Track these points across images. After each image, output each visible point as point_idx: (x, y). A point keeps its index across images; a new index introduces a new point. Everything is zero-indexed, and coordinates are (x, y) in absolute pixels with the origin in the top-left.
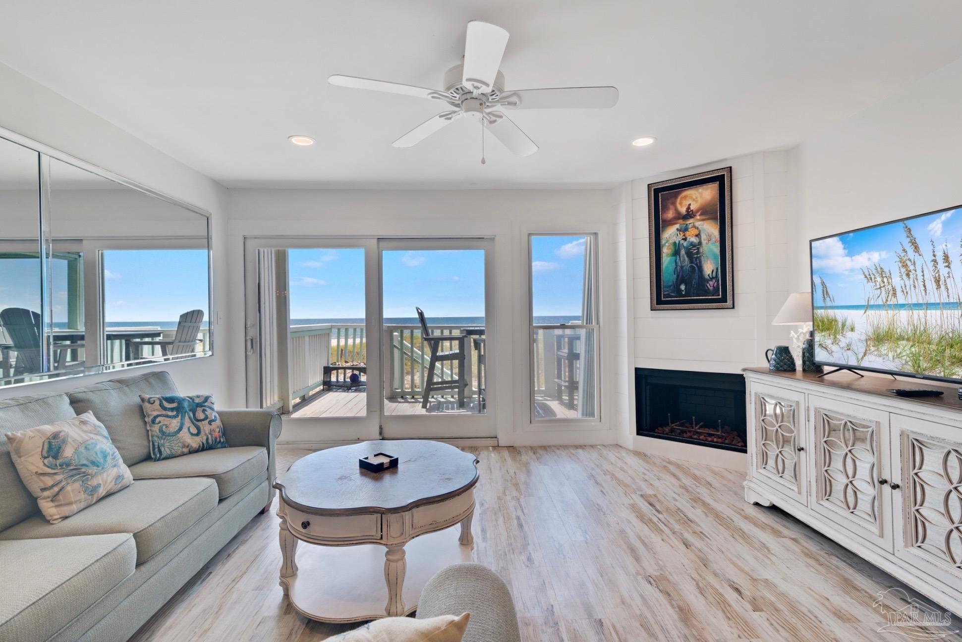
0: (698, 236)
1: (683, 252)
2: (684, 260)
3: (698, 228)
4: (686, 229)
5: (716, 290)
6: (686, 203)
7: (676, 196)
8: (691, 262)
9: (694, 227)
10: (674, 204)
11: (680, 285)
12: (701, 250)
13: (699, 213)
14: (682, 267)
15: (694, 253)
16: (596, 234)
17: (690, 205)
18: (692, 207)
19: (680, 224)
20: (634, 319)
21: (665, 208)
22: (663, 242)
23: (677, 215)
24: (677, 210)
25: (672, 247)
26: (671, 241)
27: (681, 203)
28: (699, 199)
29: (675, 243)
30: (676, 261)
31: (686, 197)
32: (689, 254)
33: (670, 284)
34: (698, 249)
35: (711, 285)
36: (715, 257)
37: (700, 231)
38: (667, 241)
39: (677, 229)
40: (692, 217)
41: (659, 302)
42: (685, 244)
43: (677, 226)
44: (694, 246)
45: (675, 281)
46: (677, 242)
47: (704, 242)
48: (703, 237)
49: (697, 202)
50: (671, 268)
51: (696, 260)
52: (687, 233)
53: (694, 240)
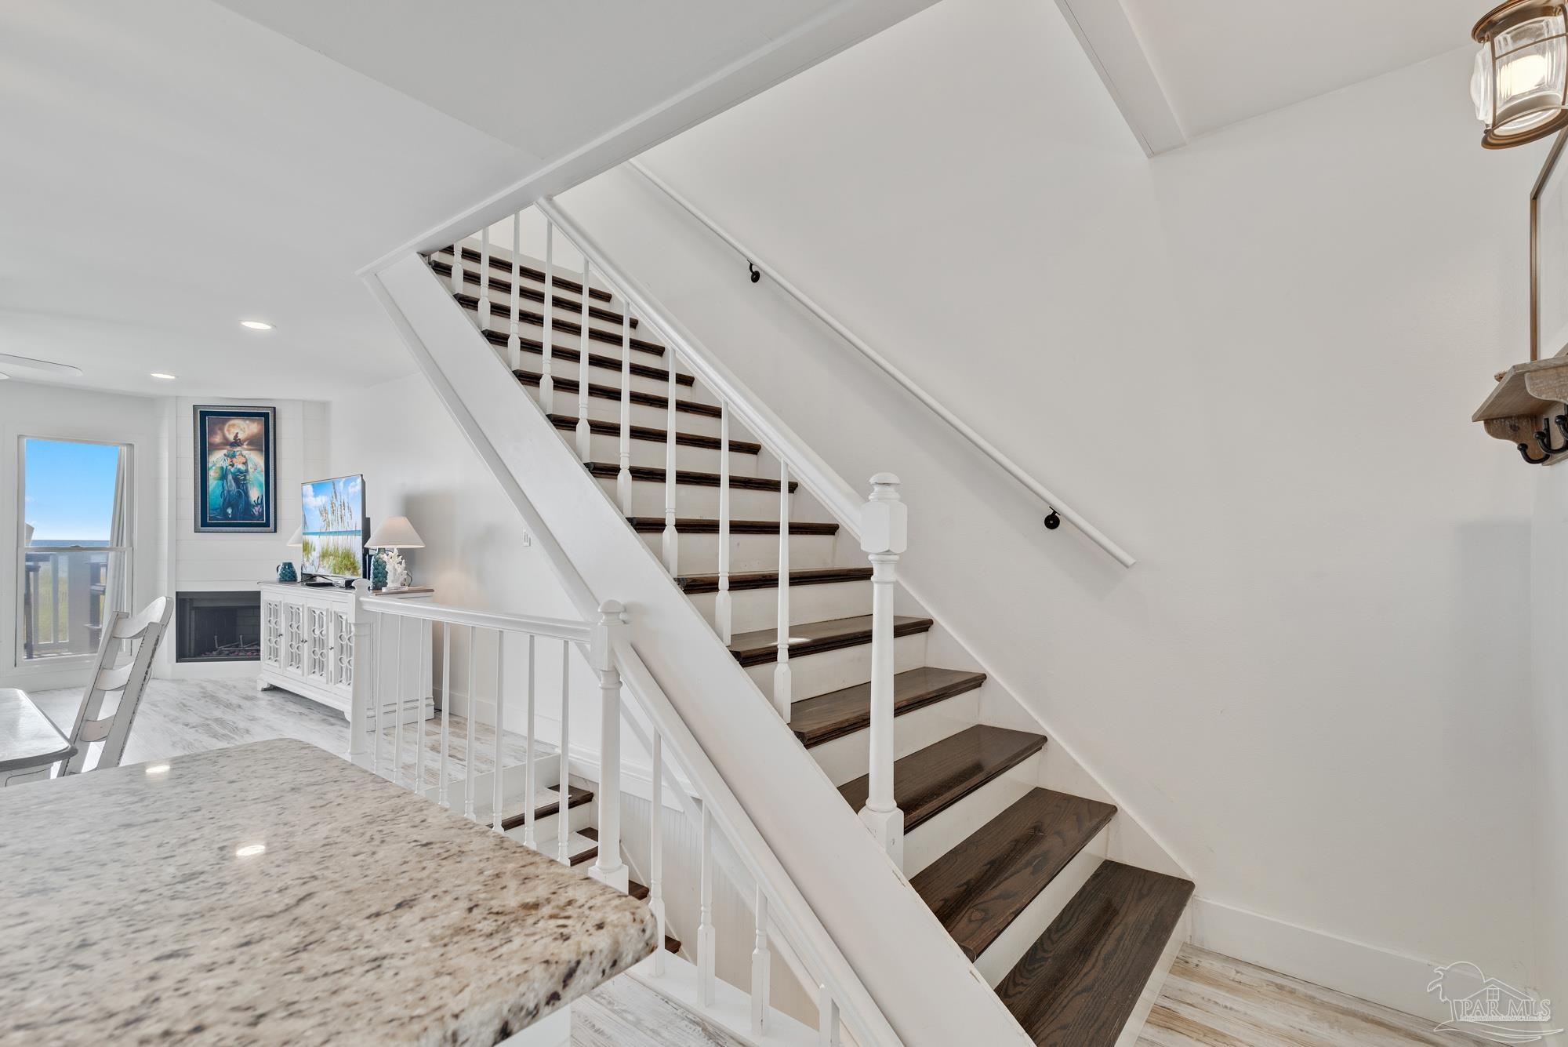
0: (245, 463)
1: (230, 477)
2: (231, 484)
3: (245, 457)
4: (233, 456)
5: (261, 515)
6: (234, 431)
7: (224, 422)
8: (238, 487)
9: (241, 454)
10: (222, 429)
11: (227, 508)
12: (248, 477)
13: (246, 443)
14: (229, 491)
15: (240, 479)
16: (131, 446)
17: (237, 433)
18: (240, 436)
19: (228, 450)
20: (176, 542)
21: (213, 433)
22: (210, 465)
23: (225, 441)
24: (225, 438)
25: (219, 471)
26: (219, 465)
27: (228, 430)
28: (246, 429)
29: (222, 468)
30: (223, 484)
31: (234, 425)
32: (236, 480)
33: (217, 506)
34: (245, 476)
35: (256, 510)
36: (261, 486)
37: (247, 460)
38: (214, 465)
39: (225, 455)
40: (239, 446)
41: (204, 524)
42: (232, 470)
43: (225, 452)
44: (241, 473)
45: (221, 504)
46: (225, 467)
47: (251, 470)
48: (250, 466)
49: (244, 432)
50: (218, 492)
51: (243, 486)
52: (234, 460)
53: (242, 467)
